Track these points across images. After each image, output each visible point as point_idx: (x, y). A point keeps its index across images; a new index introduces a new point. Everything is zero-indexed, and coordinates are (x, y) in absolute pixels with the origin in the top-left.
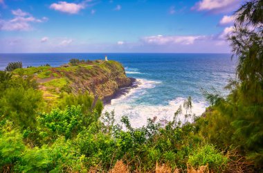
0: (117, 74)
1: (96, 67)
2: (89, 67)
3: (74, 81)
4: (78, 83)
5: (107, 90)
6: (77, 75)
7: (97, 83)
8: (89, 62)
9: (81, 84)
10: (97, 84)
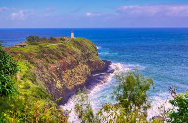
0: (89, 55)
1: (62, 46)
2: (53, 46)
3: (36, 65)
4: (40, 68)
5: (77, 77)
6: (39, 58)
7: (64, 67)
8: (53, 40)
9: (45, 70)
10: (64, 69)
